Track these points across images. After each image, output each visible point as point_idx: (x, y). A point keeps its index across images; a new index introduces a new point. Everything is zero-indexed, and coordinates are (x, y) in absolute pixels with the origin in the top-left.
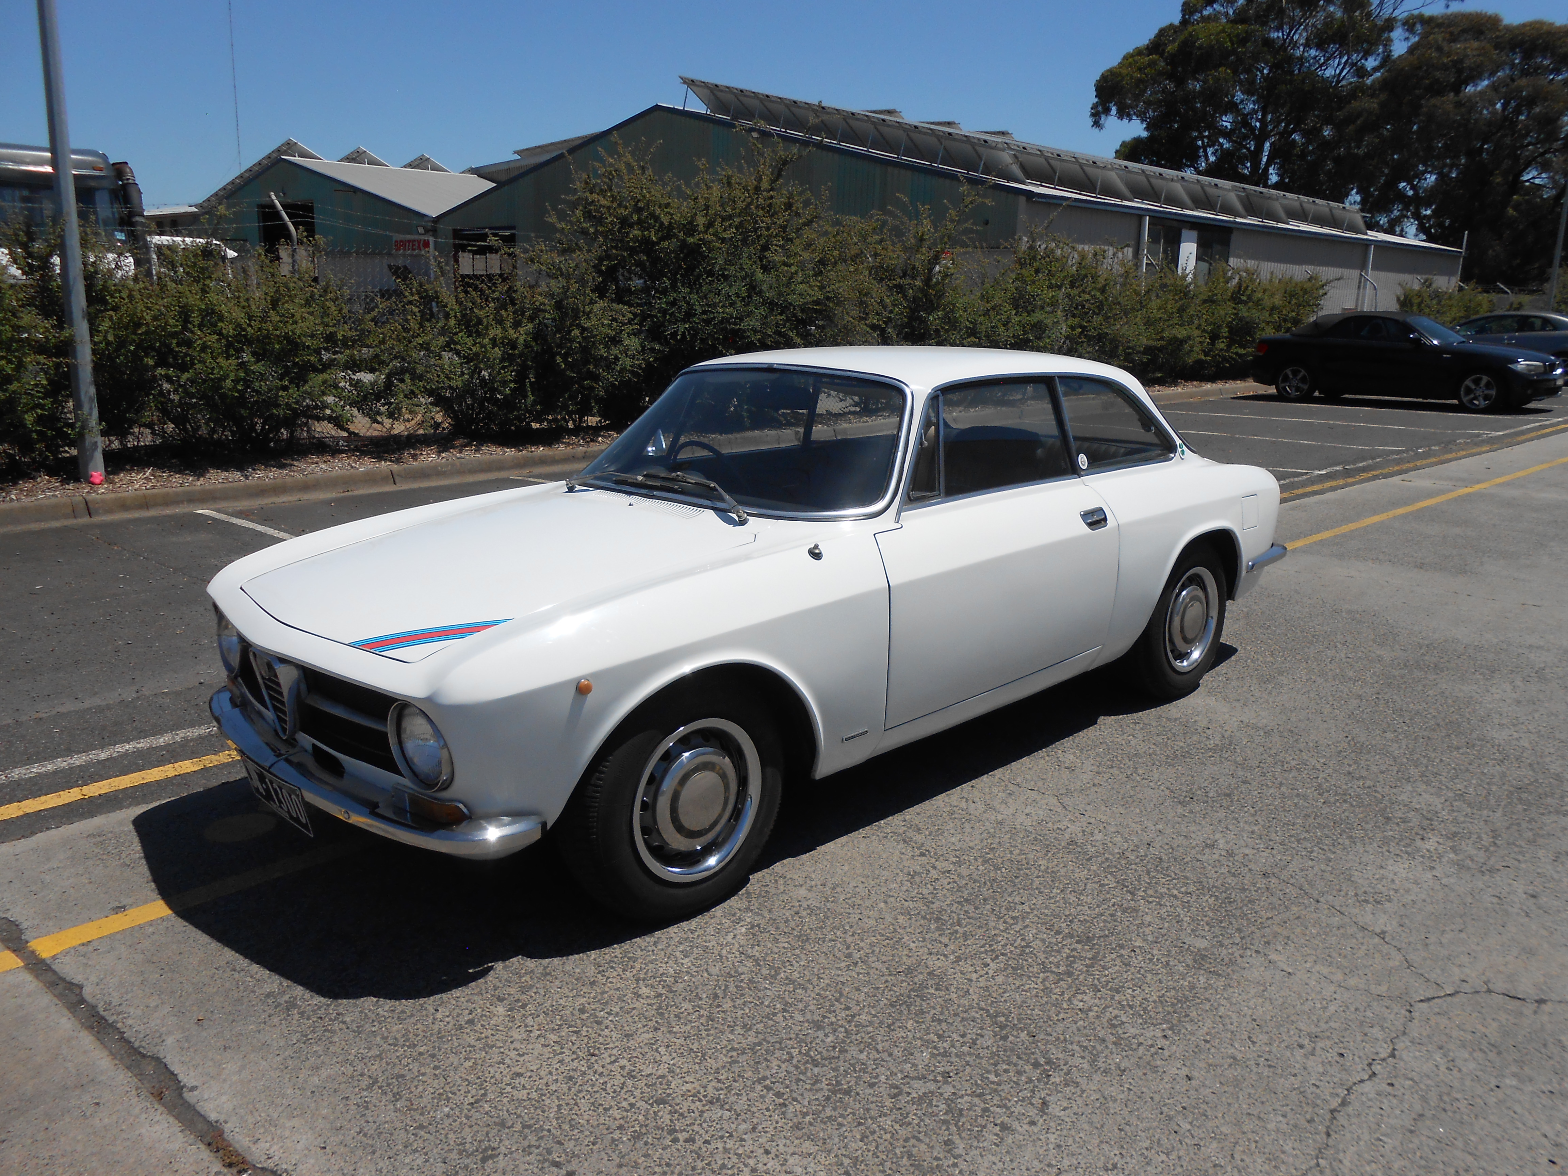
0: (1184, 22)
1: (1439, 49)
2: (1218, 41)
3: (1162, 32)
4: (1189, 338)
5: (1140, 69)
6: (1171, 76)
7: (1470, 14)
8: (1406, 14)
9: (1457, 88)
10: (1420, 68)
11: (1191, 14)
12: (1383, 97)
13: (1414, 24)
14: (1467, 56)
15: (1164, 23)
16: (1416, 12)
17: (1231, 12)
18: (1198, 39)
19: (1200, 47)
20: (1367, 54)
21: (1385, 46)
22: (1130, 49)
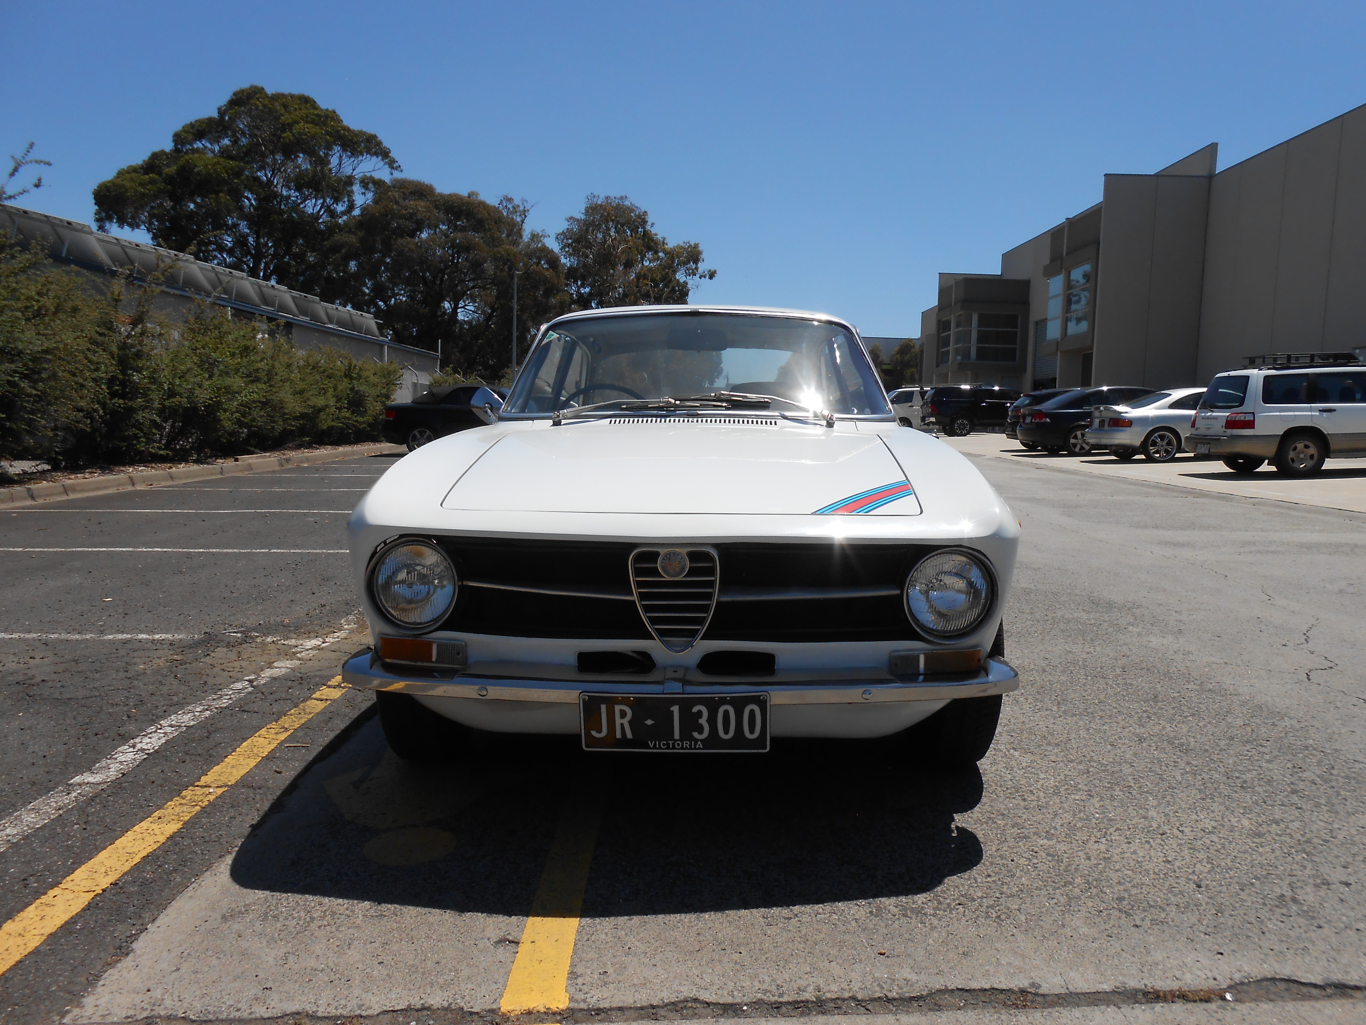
0: (177, 150)
1: (397, 203)
2: (215, 171)
3: (155, 156)
4: (327, 406)
5: (141, 184)
6: (172, 196)
7: (414, 181)
8: (361, 175)
9: (412, 234)
10: (387, 216)
11: (183, 144)
12: (361, 234)
13: (368, 184)
14: (418, 211)
15: (157, 149)
16: (368, 175)
17: (217, 148)
18: (196, 166)
19: (199, 173)
20: (337, 200)
21: (349, 196)
22: (125, 166)
